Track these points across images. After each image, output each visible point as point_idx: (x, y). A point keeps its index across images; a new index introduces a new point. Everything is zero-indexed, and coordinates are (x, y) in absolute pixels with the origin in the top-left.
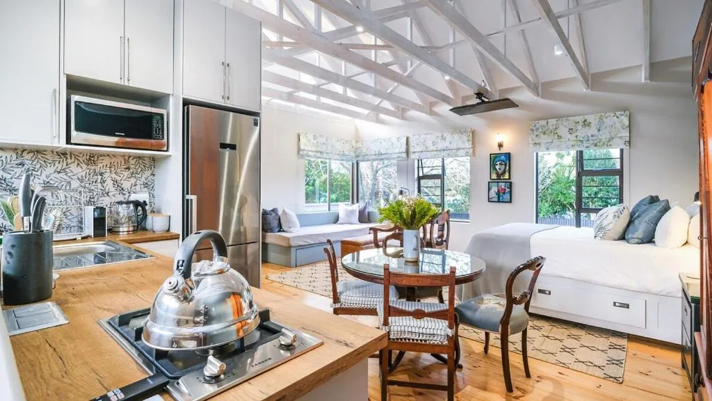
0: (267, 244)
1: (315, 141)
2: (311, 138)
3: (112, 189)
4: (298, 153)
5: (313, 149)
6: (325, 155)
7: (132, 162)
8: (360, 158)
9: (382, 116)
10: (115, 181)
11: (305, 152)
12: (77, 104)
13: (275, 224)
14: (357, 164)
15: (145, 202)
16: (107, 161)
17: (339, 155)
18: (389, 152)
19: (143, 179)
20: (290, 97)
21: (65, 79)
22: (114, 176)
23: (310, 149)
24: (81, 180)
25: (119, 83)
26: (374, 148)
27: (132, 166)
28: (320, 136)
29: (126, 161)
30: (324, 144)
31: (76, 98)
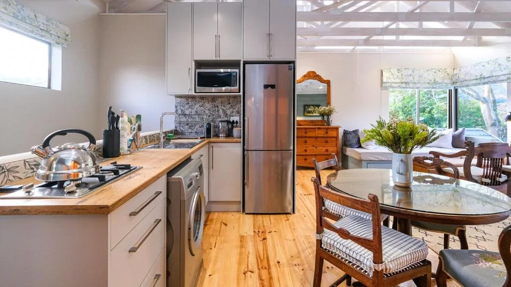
0: (347, 156)
1: (399, 75)
2: (394, 71)
3: (222, 114)
4: (382, 86)
5: (398, 81)
6: (411, 85)
7: (231, 100)
8: (458, 85)
9: (485, 38)
10: (223, 110)
11: (388, 84)
12: (199, 73)
13: (354, 141)
14: (456, 91)
15: (237, 121)
16: (220, 100)
17: (429, 83)
18: (494, 74)
19: (237, 109)
20: (367, 42)
21: (194, 63)
22: (223, 107)
23: (393, 81)
24: (209, 110)
25: (215, 59)
26: (476, 72)
27: (231, 102)
28: (406, 69)
29: (229, 100)
30: (410, 75)
31: (198, 71)
